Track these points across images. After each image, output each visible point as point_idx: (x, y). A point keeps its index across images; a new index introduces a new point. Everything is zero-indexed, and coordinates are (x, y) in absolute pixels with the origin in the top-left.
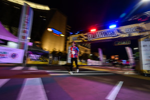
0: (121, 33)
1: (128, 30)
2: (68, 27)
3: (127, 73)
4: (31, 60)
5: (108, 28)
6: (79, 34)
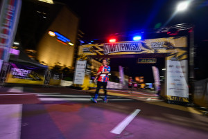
0: (147, 47)
1: (155, 45)
2: (80, 33)
3: (149, 99)
4: (14, 76)
6: (92, 43)
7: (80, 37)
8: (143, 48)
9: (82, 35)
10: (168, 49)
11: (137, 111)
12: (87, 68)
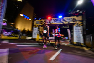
0: (65, 21)
1: (68, 20)
3: (66, 44)
4: (5, 35)
5: (58, 17)
6: (40, 19)
7: (35, 17)
8: (63, 21)
9: (35, 15)
10: (74, 21)
11: (61, 50)
12: (38, 31)
